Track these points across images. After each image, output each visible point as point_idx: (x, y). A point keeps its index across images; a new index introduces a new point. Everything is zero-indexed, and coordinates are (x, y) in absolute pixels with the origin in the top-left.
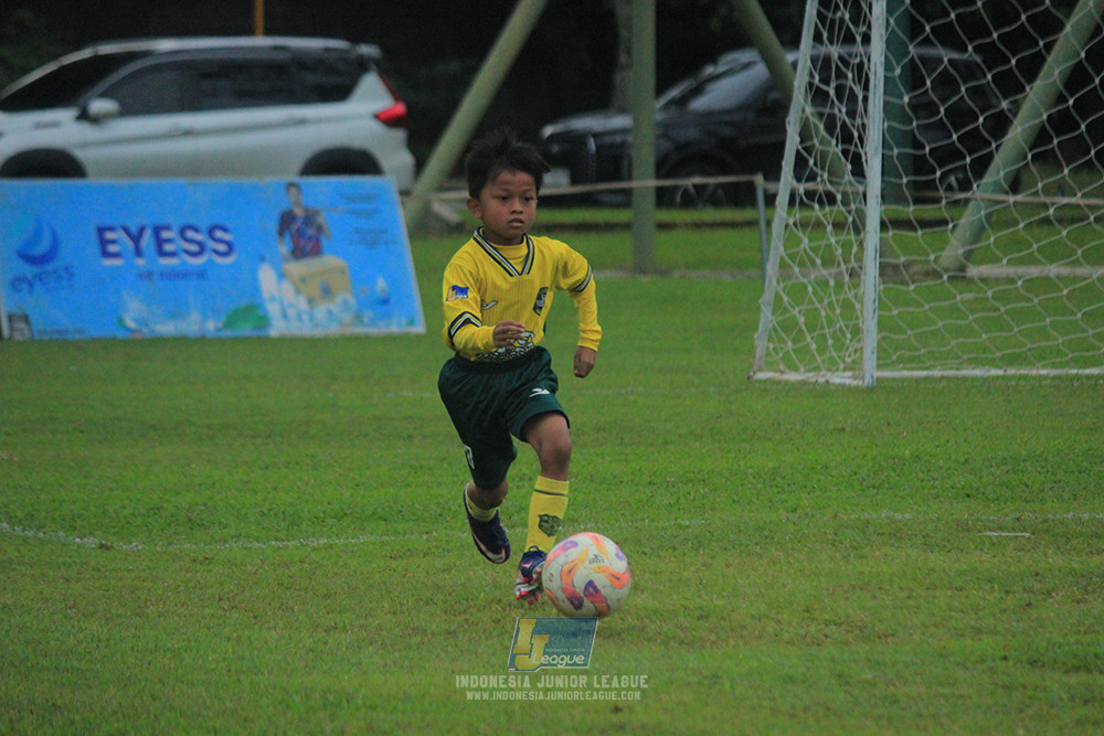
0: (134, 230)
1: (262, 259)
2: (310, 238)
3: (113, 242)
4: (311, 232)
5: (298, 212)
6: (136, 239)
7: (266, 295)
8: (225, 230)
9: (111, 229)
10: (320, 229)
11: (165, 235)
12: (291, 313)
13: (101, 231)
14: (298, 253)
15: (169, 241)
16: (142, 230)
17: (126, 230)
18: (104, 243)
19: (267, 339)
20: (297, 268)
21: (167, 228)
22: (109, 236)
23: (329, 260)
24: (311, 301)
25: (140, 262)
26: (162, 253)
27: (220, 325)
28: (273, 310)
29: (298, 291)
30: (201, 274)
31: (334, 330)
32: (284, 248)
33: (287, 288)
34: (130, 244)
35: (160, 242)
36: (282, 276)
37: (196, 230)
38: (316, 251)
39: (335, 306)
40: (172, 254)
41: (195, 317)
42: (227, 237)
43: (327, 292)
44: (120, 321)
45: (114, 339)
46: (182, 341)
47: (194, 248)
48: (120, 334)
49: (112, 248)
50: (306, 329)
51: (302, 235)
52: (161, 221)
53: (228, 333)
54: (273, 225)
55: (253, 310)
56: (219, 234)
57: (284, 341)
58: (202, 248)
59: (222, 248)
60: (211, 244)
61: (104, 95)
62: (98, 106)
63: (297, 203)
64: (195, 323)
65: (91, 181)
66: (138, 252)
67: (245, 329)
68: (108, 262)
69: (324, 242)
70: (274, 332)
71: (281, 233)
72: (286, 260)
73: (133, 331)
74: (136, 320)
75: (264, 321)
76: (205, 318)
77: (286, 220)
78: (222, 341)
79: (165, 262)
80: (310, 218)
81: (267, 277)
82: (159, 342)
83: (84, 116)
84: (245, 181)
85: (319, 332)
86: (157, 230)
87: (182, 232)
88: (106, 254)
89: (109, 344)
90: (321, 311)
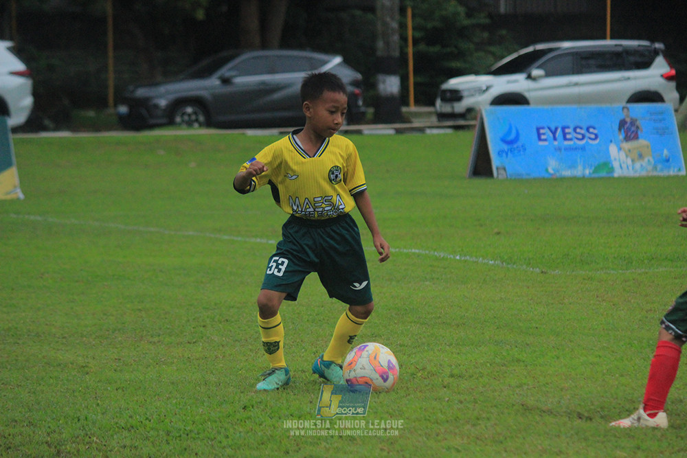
0: (553, 129)
1: (611, 141)
2: (633, 132)
3: (544, 134)
4: (633, 129)
5: (628, 120)
6: (554, 133)
7: (612, 158)
8: (594, 128)
9: (543, 128)
10: (638, 127)
11: (567, 131)
12: (624, 166)
13: (538, 129)
14: (627, 139)
15: (569, 133)
16: (556, 129)
17: (549, 128)
18: (539, 135)
19: (614, 178)
20: (627, 145)
21: (568, 127)
22: (542, 131)
23: (642, 142)
24: (633, 161)
25: (556, 143)
26: (565, 139)
27: (591, 171)
28: (616, 165)
29: (627, 156)
30: (583, 148)
31: (644, 173)
32: (621, 137)
33: (622, 155)
34: (551, 135)
35: (564, 134)
36: (620, 149)
37: (581, 128)
38: (636, 137)
39: (644, 162)
40: (571, 139)
41: (580, 168)
42: (596, 132)
43: (641, 156)
44: (547, 170)
45: (544, 178)
46: (574, 179)
47: (580, 137)
48: (546, 176)
49: (543, 137)
50: (631, 173)
51: (629, 130)
52: (565, 124)
53: (596, 175)
54: (616, 127)
55: (607, 165)
56: (591, 130)
57: (620, 179)
58: (584, 137)
59: (593, 136)
60: (587, 135)
61: (539, 67)
62: (536, 72)
63: (628, 116)
64: (581, 170)
65: (532, 107)
66: (555, 139)
67: (603, 174)
68: (541, 143)
69: (639, 133)
70: (616, 175)
71: (620, 129)
72: (622, 142)
73: (552, 175)
74: (554, 170)
75: (612, 170)
76: (584, 168)
77: (622, 124)
78: (593, 179)
79: (567, 143)
80: (633, 123)
81: (613, 149)
82: (563, 179)
83: (529, 77)
84: (604, 106)
85: (637, 175)
86: (563, 129)
87: (575, 130)
88: (540, 139)
89: (542, 180)
90: (638, 165)
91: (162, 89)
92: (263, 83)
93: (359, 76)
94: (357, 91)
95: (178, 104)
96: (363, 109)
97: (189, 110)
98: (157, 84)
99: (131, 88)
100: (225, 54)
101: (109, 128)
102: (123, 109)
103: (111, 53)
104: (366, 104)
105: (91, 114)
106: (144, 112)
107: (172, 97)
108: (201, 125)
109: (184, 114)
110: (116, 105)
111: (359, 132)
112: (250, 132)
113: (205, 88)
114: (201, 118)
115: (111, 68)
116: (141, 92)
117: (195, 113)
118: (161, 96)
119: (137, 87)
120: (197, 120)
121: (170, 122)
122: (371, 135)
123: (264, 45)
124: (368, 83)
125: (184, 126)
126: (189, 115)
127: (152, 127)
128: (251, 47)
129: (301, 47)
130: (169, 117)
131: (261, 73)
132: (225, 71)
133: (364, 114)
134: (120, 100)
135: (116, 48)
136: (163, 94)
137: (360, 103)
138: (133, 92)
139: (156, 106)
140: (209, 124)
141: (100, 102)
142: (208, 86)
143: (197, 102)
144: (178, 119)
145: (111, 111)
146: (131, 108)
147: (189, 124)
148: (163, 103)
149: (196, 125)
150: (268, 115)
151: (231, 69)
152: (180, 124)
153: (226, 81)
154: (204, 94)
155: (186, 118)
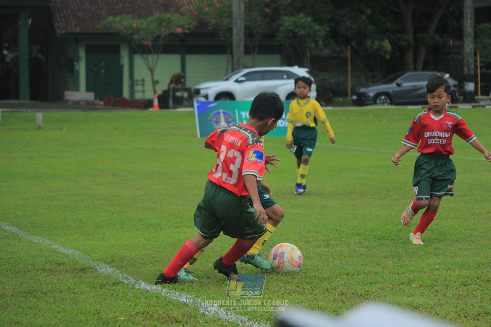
91: (371, 89)
92: (415, 86)
93: (456, 83)
94: (456, 89)
95: (378, 95)
96: (458, 97)
97: (383, 97)
98: (369, 87)
99: (358, 88)
100: (398, 73)
101: (348, 105)
102: (355, 97)
103: (349, 73)
104: (460, 95)
105: (341, 99)
106: (363, 98)
107: (376, 92)
108: (388, 104)
109: (380, 99)
110: (351, 96)
111: (456, 107)
112: (409, 107)
113: (389, 88)
114: (388, 101)
115: (350, 79)
116: (362, 90)
117: (386, 99)
118: (371, 92)
119: (360, 88)
120: (386, 102)
121: (375, 103)
122: (461, 109)
123: (415, 69)
124: (460, 86)
125: (381, 104)
126: (383, 100)
127: (367, 105)
128: (410, 70)
129: (432, 70)
130: (375, 100)
131: (414, 81)
132: (399, 81)
133: (458, 99)
134: (353, 93)
135: (351, 71)
136: (372, 91)
137: (457, 94)
138: (359, 90)
139: (369, 96)
140: (392, 103)
141: (345, 94)
142: (391, 87)
143: (386, 94)
144: (378, 102)
145: (349, 98)
146: (358, 97)
147: (383, 103)
148: (372, 94)
149: (386, 104)
150: (417, 100)
151: (401, 80)
152: (379, 103)
153: (399, 85)
154: (390, 91)
155: (382, 101)
